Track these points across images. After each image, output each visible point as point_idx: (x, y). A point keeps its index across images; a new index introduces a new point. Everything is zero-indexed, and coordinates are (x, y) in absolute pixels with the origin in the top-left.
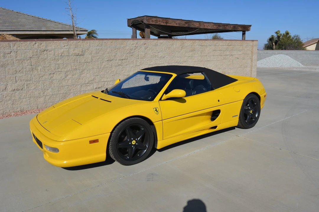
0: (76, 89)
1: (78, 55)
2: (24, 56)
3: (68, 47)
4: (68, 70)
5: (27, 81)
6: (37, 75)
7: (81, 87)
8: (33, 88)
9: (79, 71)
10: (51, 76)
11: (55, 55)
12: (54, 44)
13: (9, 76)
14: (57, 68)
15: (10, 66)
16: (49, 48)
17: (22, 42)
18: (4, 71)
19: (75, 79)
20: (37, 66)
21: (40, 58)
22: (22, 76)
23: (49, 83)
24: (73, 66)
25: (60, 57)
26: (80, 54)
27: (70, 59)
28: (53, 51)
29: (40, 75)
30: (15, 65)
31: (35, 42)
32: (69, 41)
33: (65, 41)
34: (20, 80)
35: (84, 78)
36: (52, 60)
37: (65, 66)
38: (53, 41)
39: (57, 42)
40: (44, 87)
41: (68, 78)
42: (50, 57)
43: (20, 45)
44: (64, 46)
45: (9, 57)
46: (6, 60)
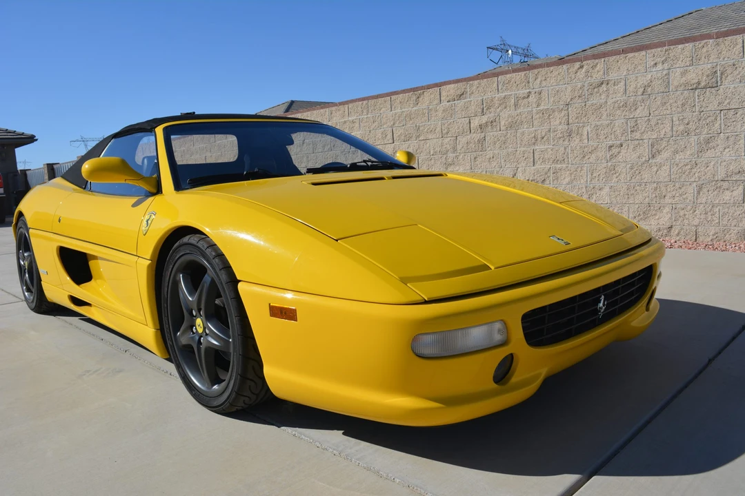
0: (681, 195)
1: (696, 89)
2: (554, 101)
3: (666, 66)
4: (662, 136)
5: (556, 161)
6: (578, 147)
7: (698, 192)
8: (567, 180)
9: (696, 138)
10: (611, 153)
11: (628, 92)
12: (627, 61)
13: (523, 149)
14: (629, 130)
15: (525, 127)
16: (613, 76)
17: (552, 68)
18: (515, 138)
19: (680, 165)
20: (581, 125)
21: (589, 103)
22: (547, 149)
23: (605, 170)
24: (677, 122)
25: (640, 97)
26: (703, 84)
27: (671, 101)
28: (622, 83)
29: (586, 149)
30: (536, 123)
31: (579, 63)
32: (672, 47)
33: (659, 49)
34: (541, 160)
35: (712, 163)
36: (619, 108)
37: (653, 123)
38: (625, 55)
39: (634, 57)
40: (593, 182)
41: (658, 159)
42: (614, 100)
43: (549, 75)
44: (653, 63)
45: (524, 105)
46: (519, 111)
